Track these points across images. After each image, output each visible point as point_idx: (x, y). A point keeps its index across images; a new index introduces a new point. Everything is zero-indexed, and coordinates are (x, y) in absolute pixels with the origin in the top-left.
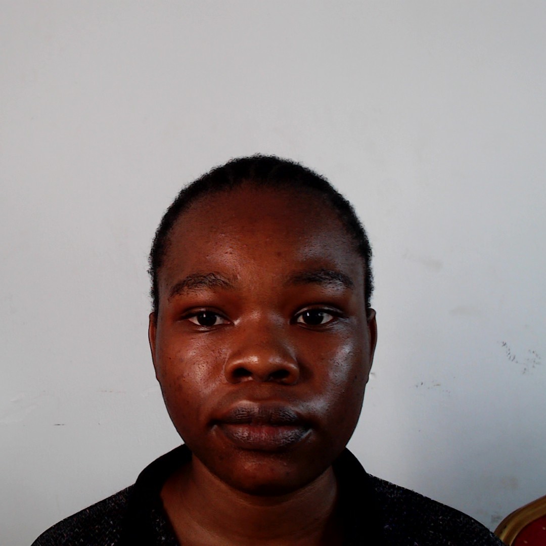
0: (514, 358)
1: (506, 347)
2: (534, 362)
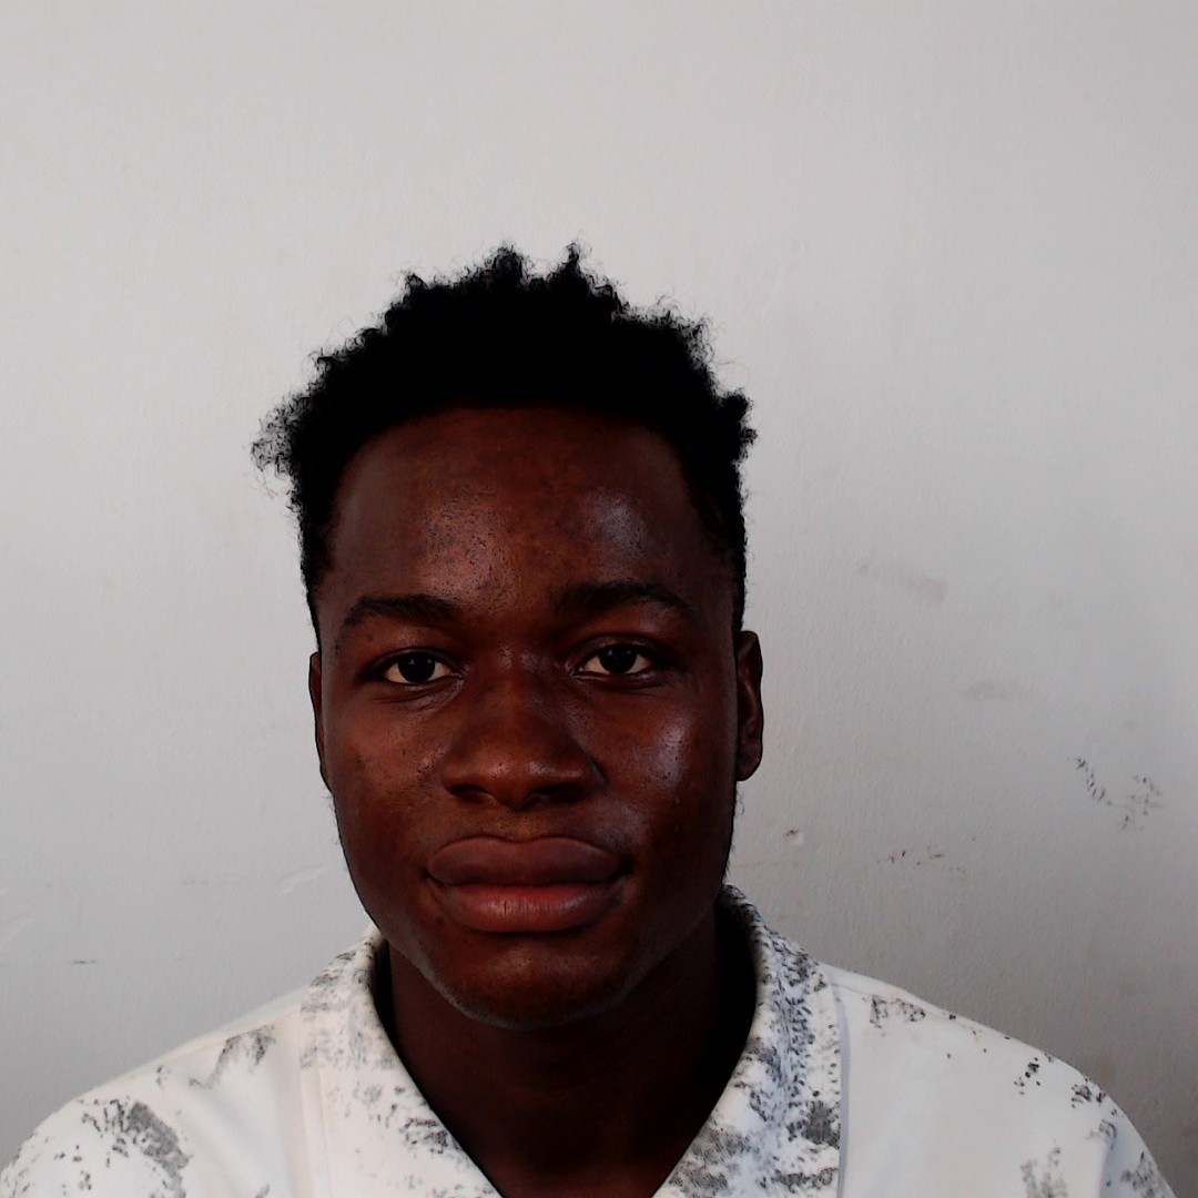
0: (1103, 794)
1: (1087, 770)
2: (1147, 801)
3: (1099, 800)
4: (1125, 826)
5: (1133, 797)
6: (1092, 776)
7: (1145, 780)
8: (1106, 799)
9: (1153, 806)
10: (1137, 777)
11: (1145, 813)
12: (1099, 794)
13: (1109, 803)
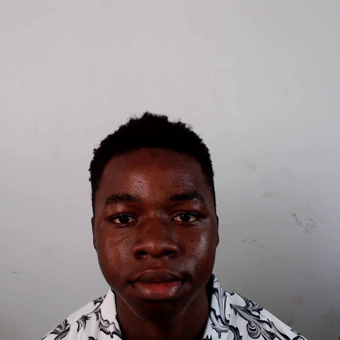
0: (300, 223)
1: (296, 217)
2: (312, 226)
3: (299, 225)
4: (306, 232)
5: (309, 224)
6: (297, 219)
7: (312, 220)
8: (301, 225)
9: (314, 227)
10: (309, 219)
11: (312, 229)
12: (299, 224)
13: (302, 226)
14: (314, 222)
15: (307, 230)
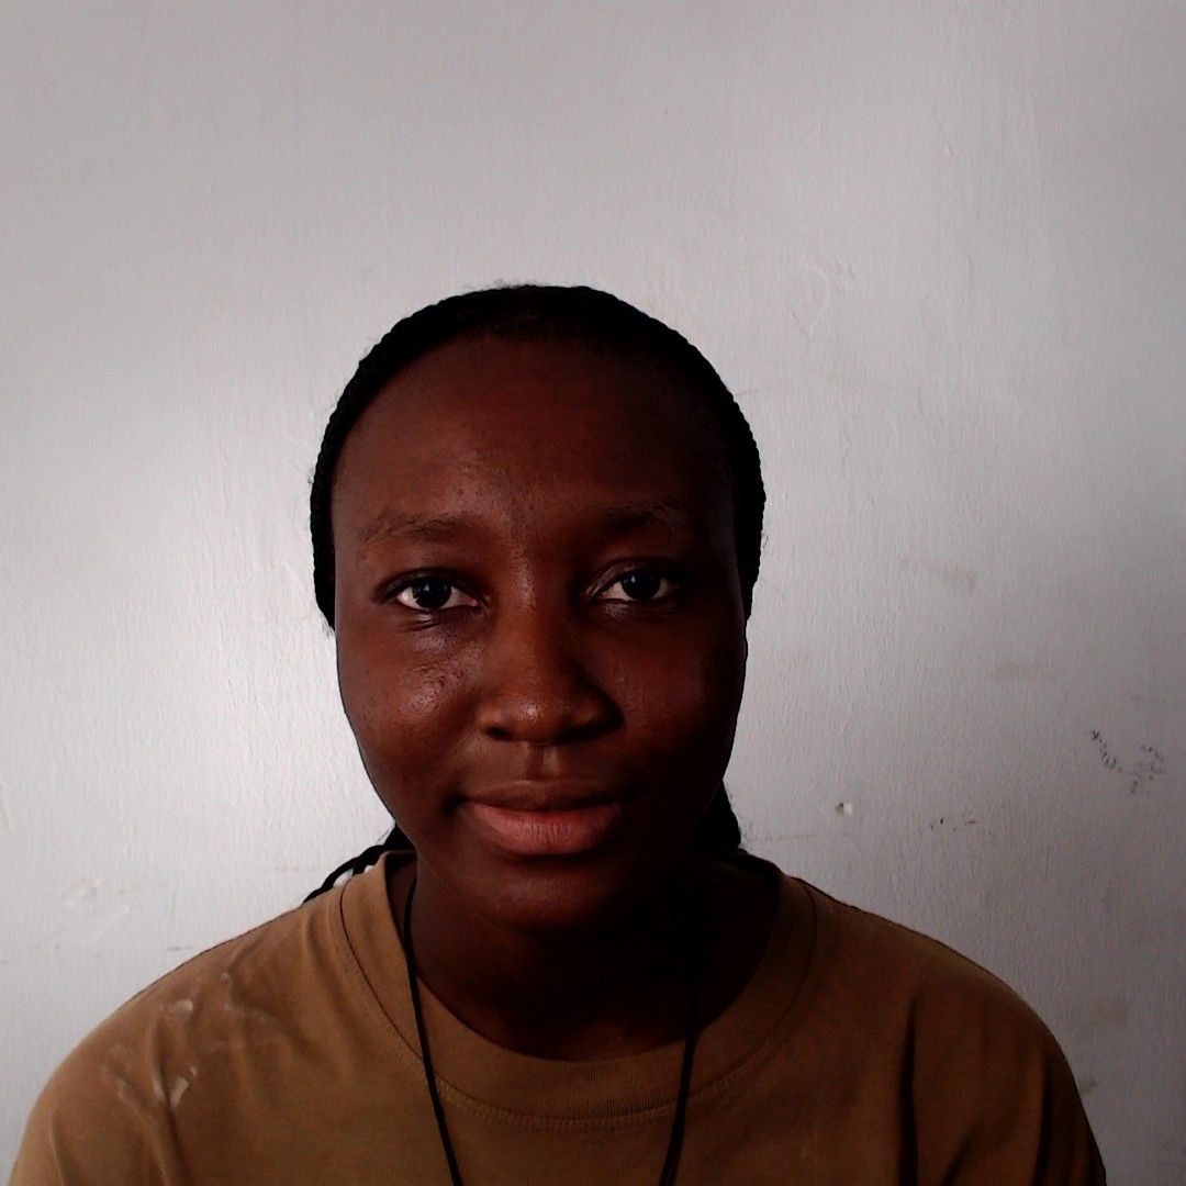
0: (1115, 763)
1: (1101, 741)
2: (1153, 769)
3: (1111, 767)
4: (1134, 790)
5: (1141, 764)
6: (1105, 746)
8: (1117, 766)
9: (1156, 771)
10: (1143, 747)
11: (1151, 778)
12: (1111, 762)
13: (1120, 770)
14: (1157, 757)
15: (1136, 783)
